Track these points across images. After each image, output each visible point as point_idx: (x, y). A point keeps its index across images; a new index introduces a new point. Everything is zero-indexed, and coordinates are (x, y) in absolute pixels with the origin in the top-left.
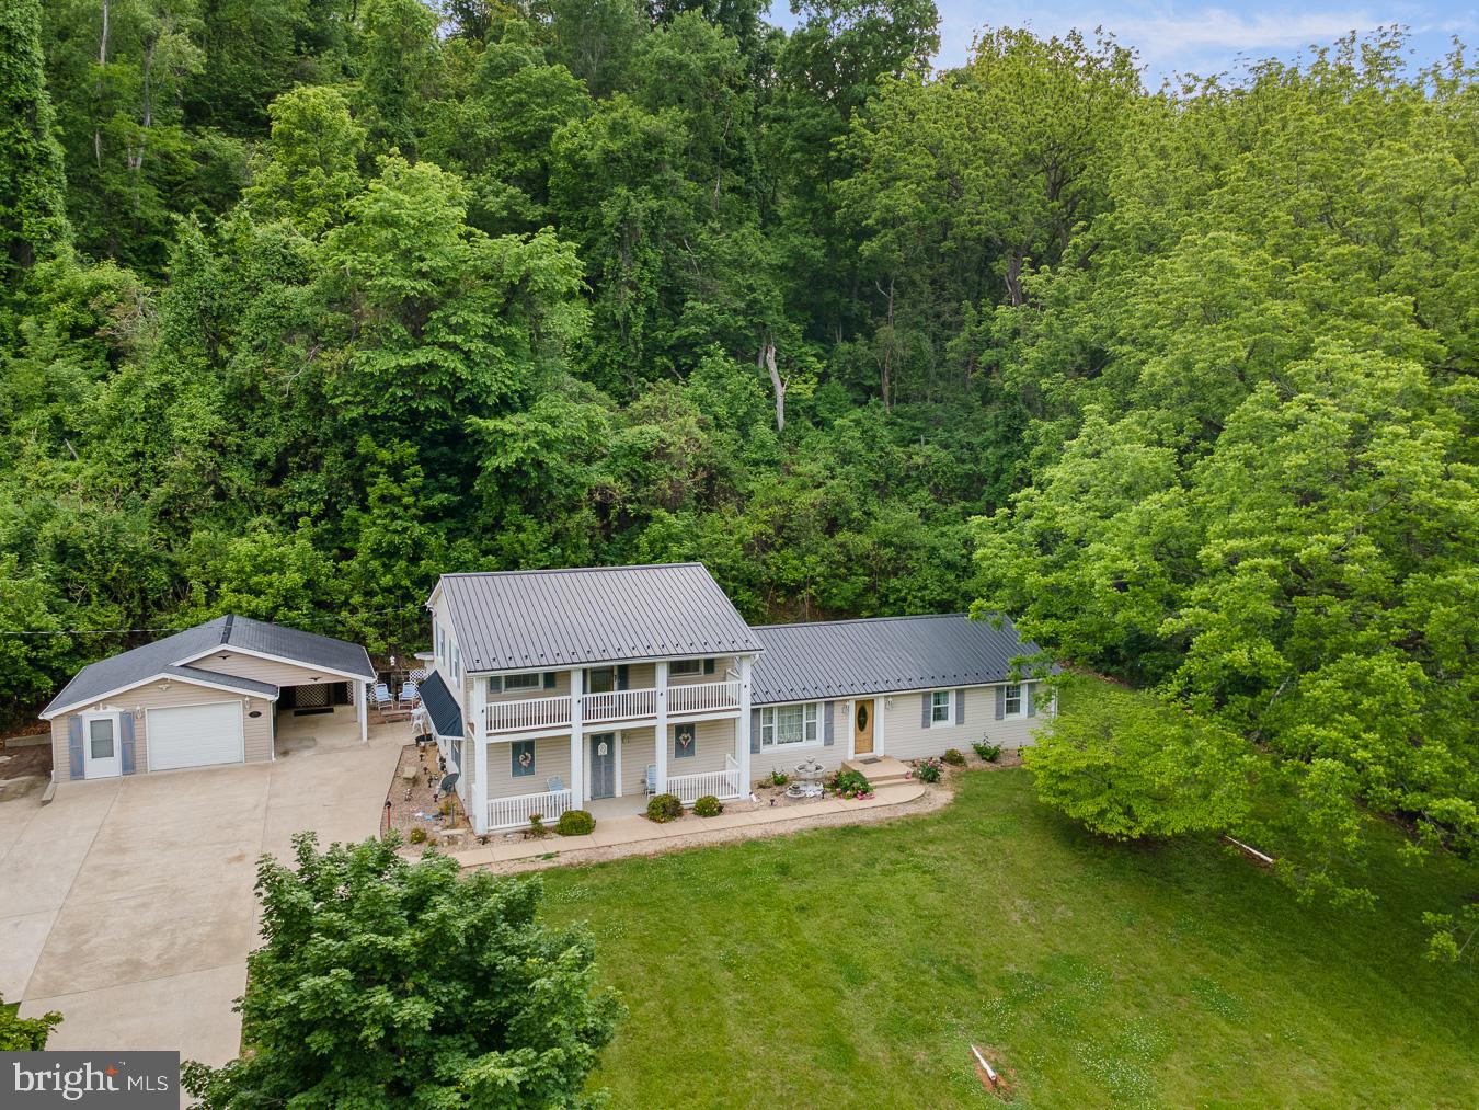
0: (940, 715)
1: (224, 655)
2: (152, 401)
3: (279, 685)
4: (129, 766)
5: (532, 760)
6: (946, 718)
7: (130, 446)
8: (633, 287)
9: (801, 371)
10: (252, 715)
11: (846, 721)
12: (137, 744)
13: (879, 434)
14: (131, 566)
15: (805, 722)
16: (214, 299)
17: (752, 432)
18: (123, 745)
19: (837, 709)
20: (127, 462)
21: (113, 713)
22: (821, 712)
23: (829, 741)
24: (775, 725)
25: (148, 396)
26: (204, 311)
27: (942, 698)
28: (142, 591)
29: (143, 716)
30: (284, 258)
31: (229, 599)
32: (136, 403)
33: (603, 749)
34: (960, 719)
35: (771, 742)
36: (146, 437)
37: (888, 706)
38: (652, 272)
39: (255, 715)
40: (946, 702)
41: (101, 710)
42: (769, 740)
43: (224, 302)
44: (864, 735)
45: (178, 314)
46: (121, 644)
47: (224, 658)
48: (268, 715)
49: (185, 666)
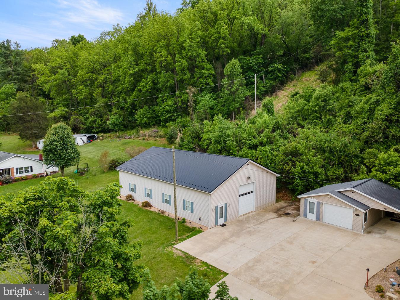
1: (352, 192)
2: (372, 106)
3: (371, 207)
4: (318, 218)
7: (363, 120)
10: (356, 215)
12: (321, 213)
14: (348, 157)
18: (317, 212)
20: (362, 125)
21: (315, 201)
25: (371, 104)
26: (396, 73)
28: (351, 165)
29: (323, 205)
31: (374, 172)
32: (367, 107)
36: (369, 117)
39: (358, 215)
41: (312, 199)
46: (341, 181)
47: (353, 193)
48: (362, 217)
49: (339, 192)
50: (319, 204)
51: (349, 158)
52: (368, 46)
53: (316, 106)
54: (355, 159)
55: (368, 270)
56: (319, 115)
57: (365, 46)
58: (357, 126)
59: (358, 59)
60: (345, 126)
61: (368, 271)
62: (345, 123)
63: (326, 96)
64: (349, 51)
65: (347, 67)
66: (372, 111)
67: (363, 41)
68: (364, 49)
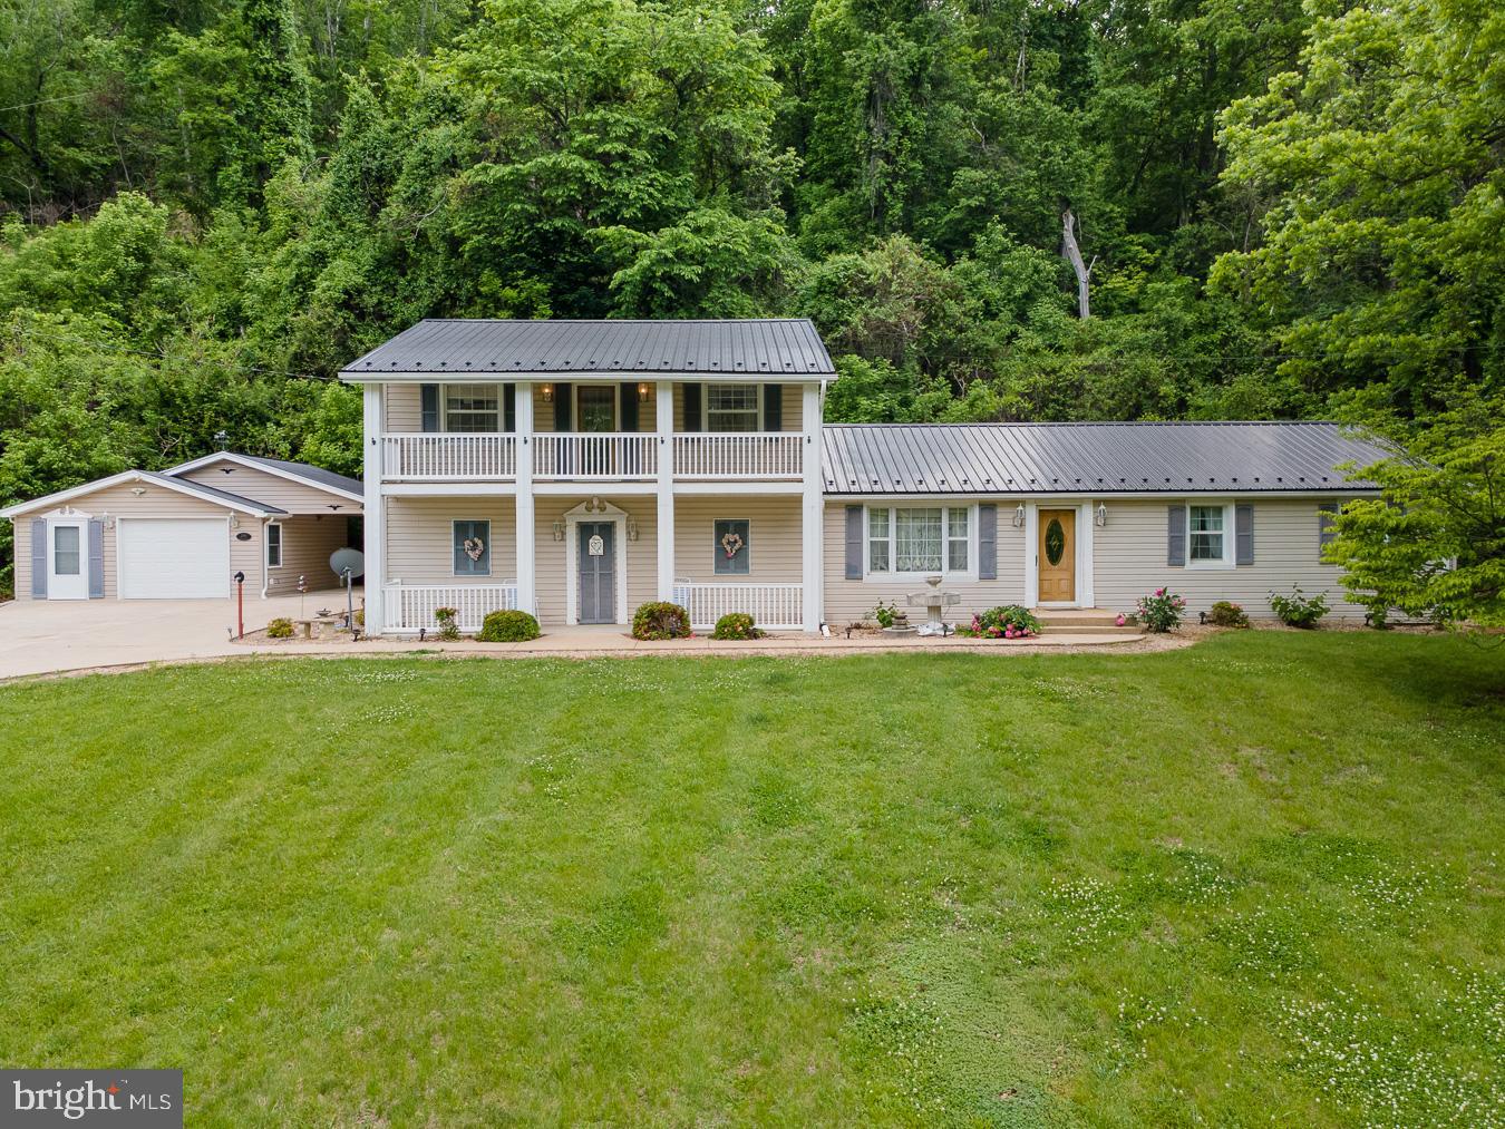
0: (1205, 548)
1: (227, 468)
2: (304, 269)
3: (295, 512)
4: (97, 590)
5: (485, 553)
6: (1218, 555)
8: (888, 158)
9: (1122, 265)
10: (239, 537)
11: (1023, 542)
12: (106, 561)
13: (1221, 315)
15: (945, 539)
16: (375, 159)
17: (1031, 314)
18: (91, 561)
19: (1004, 519)
21: (79, 519)
22: (974, 518)
23: (988, 571)
24: (892, 539)
25: (300, 265)
26: (367, 173)
27: (1210, 519)
29: (114, 527)
30: (444, 103)
32: (288, 274)
33: (596, 545)
34: (1245, 555)
35: (885, 567)
37: (1103, 524)
38: (916, 141)
39: (244, 537)
40: (1219, 525)
41: (67, 514)
42: (880, 563)
43: (385, 161)
44: (1056, 573)
45: (341, 178)
47: (228, 472)
48: (261, 538)
49: (175, 476)
50: (98, 529)
51: (233, 424)
52: (291, 116)
53: (104, 267)
54: (254, 425)
55: (241, 576)
56: (119, 306)
57: (279, 111)
58: (263, 339)
59: (262, 154)
60: (224, 346)
61: (240, 581)
62: (222, 336)
63: (142, 239)
64: (227, 117)
65: (227, 178)
66: (303, 283)
67: (270, 95)
68: (277, 123)
